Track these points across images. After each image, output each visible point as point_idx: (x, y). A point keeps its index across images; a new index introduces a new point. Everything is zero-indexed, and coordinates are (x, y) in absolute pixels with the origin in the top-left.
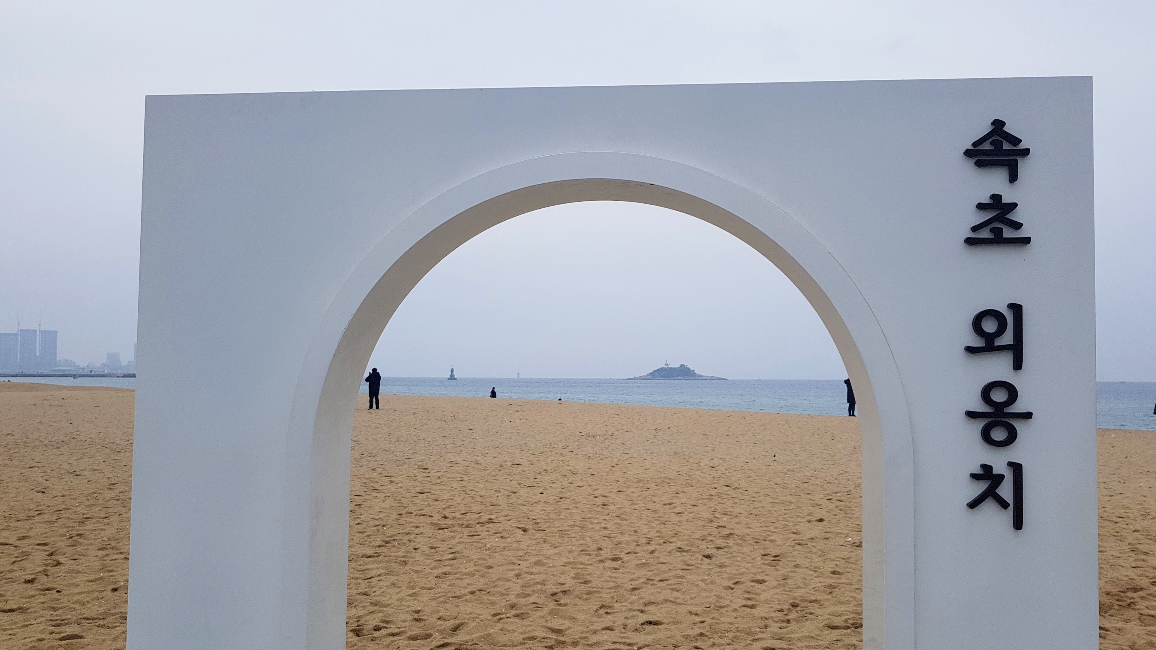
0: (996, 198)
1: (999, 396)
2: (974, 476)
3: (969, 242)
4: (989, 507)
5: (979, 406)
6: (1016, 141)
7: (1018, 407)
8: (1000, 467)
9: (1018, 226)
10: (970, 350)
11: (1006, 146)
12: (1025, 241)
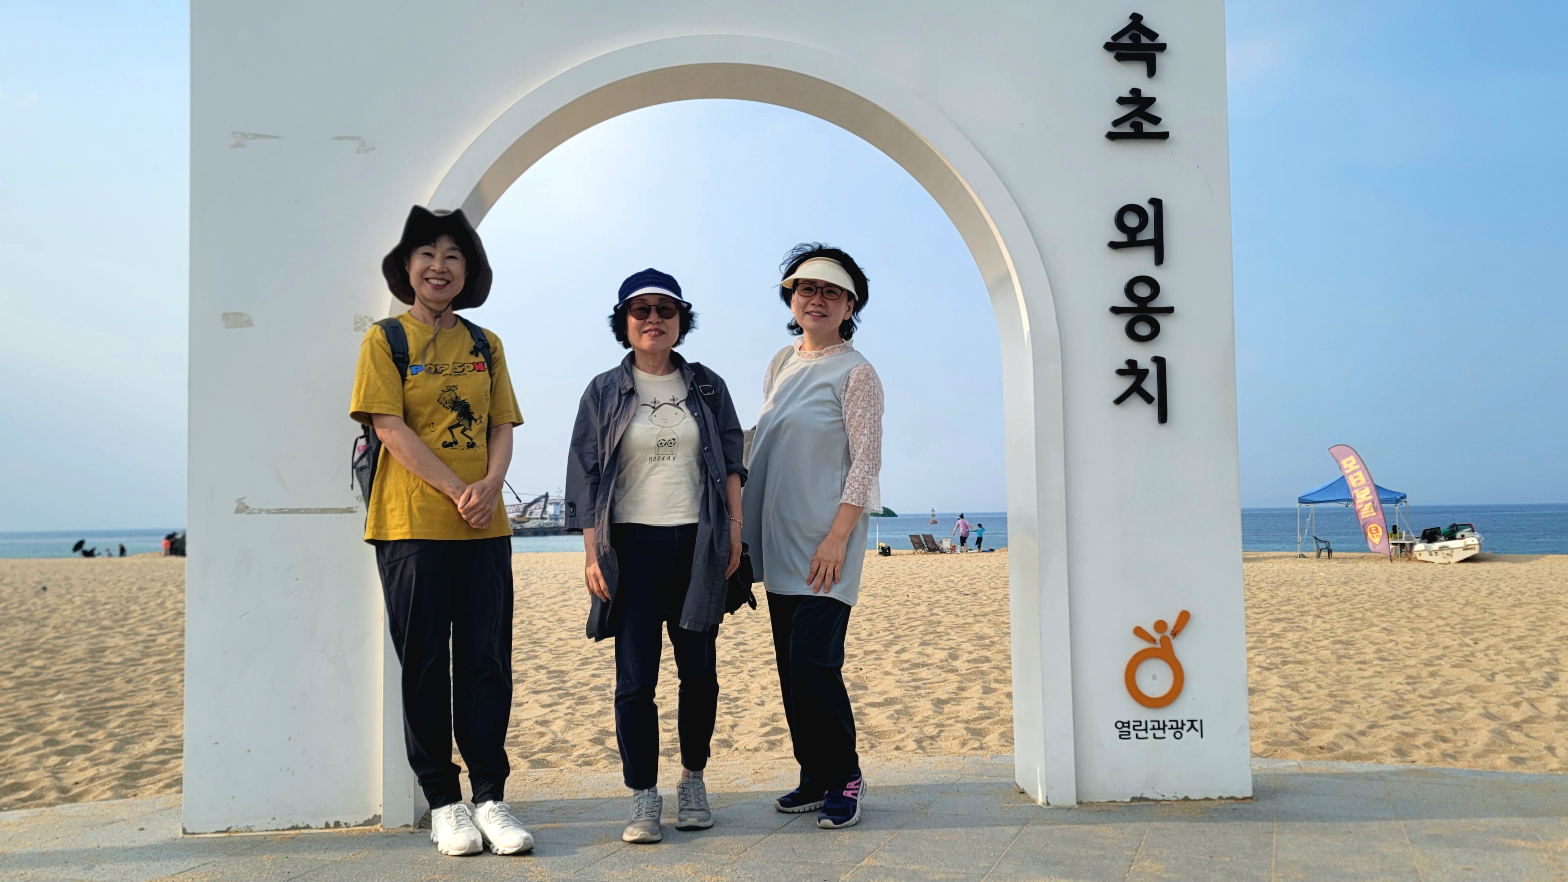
0: (1136, 92)
1: (1143, 291)
2: (1120, 372)
3: (1111, 136)
4: (1136, 402)
5: (1124, 302)
6: (1153, 35)
7: (1160, 302)
8: (1144, 362)
9: (1156, 120)
10: (1114, 245)
11: (1144, 40)
12: (1164, 136)
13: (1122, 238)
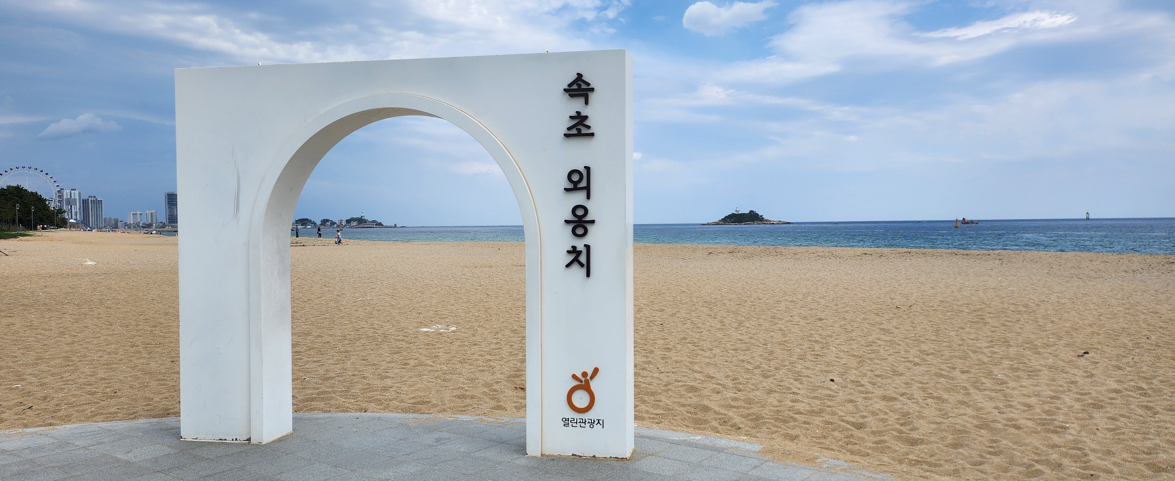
0: (578, 113)
1: (580, 212)
2: (568, 252)
3: (566, 135)
4: (575, 267)
5: (570, 217)
6: (588, 84)
7: (588, 218)
8: (580, 247)
9: (589, 127)
10: (567, 190)
11: (584, 86)
12: (592, 135)
13: (571, 186)
